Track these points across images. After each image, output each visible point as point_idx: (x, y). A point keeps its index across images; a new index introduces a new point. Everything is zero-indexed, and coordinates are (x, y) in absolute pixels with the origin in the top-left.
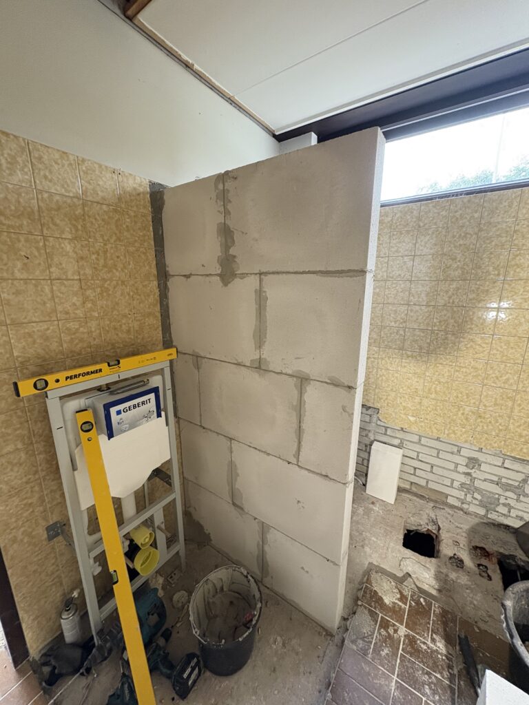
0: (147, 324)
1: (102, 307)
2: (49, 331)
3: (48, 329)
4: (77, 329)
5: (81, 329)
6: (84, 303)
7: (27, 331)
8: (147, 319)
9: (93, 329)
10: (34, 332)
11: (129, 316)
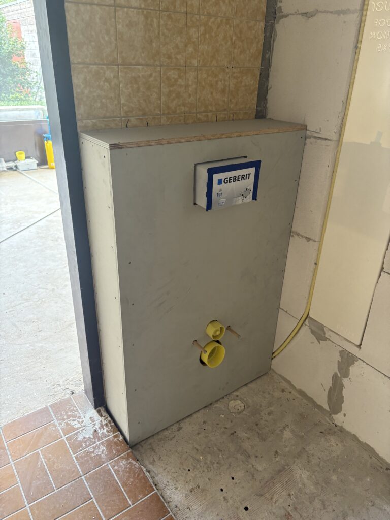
0: (243, 84)
1: (203, 54)
2: (152, 79)
3: (151, 75)
4: (176, 80)
5: (180, 80)
6: (186, 46)
7: (133, 74)
8: (244, 78)
9: (190, 83)
10: (139, 77)
11: (227, 70)
